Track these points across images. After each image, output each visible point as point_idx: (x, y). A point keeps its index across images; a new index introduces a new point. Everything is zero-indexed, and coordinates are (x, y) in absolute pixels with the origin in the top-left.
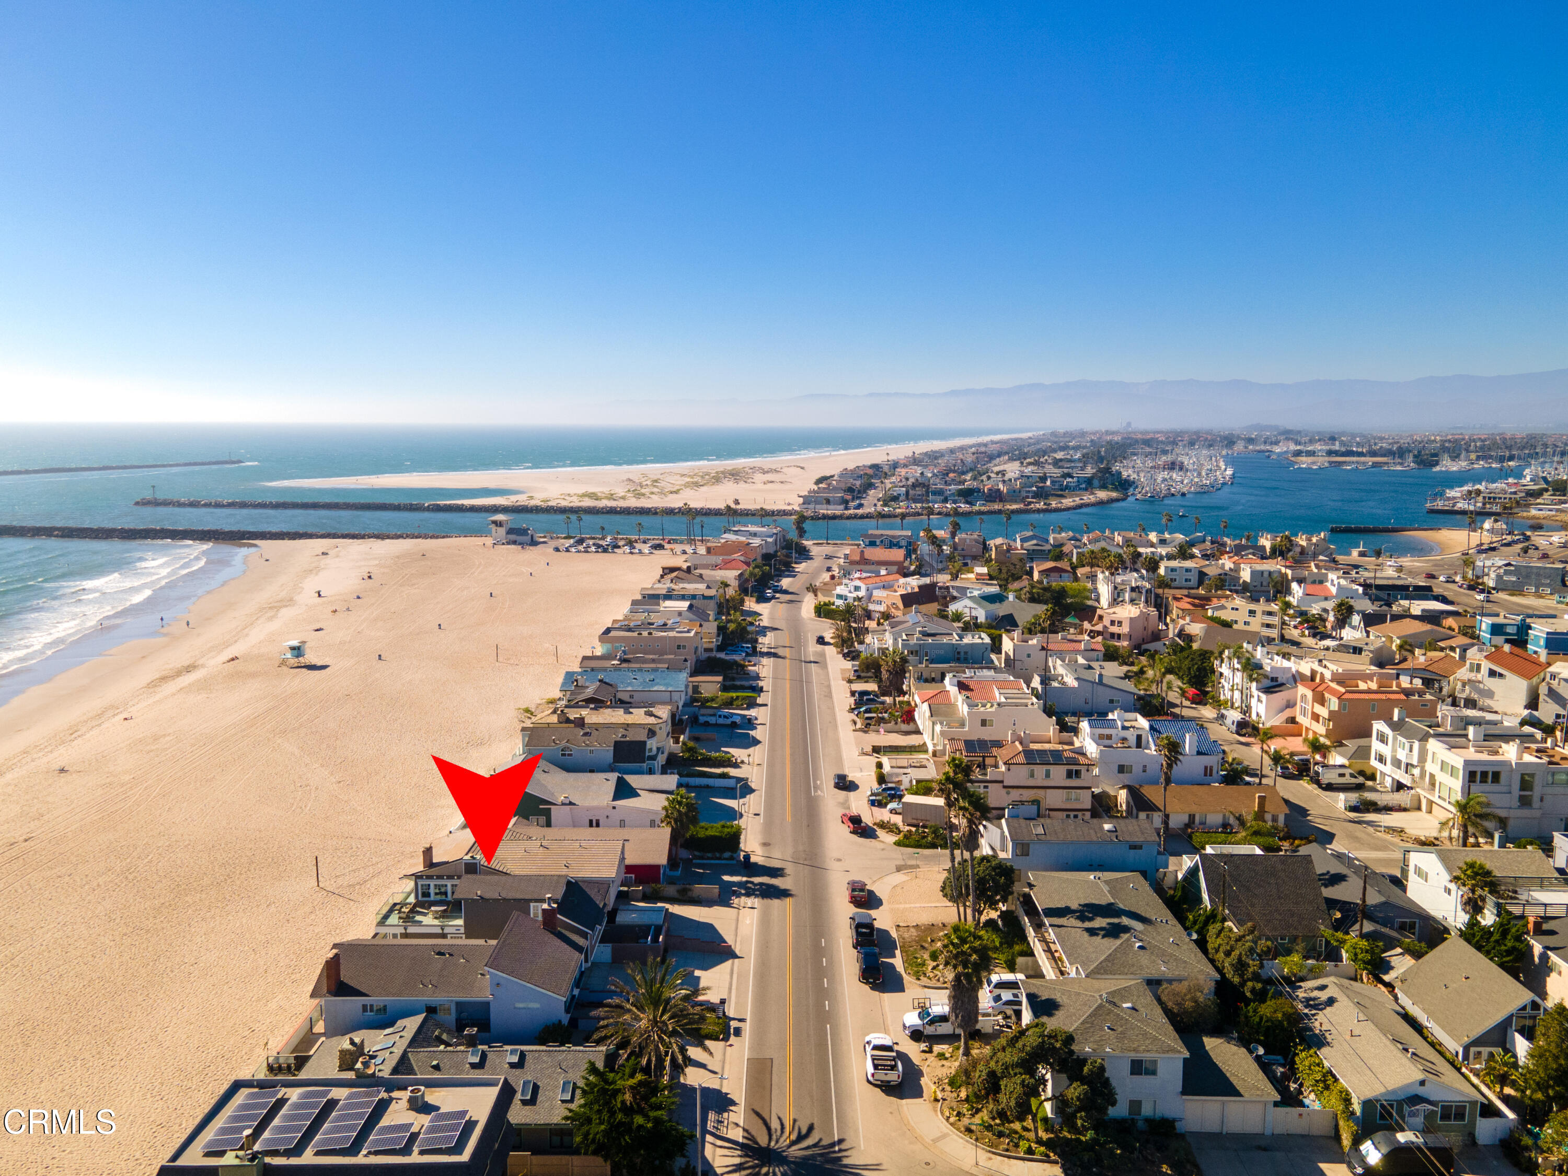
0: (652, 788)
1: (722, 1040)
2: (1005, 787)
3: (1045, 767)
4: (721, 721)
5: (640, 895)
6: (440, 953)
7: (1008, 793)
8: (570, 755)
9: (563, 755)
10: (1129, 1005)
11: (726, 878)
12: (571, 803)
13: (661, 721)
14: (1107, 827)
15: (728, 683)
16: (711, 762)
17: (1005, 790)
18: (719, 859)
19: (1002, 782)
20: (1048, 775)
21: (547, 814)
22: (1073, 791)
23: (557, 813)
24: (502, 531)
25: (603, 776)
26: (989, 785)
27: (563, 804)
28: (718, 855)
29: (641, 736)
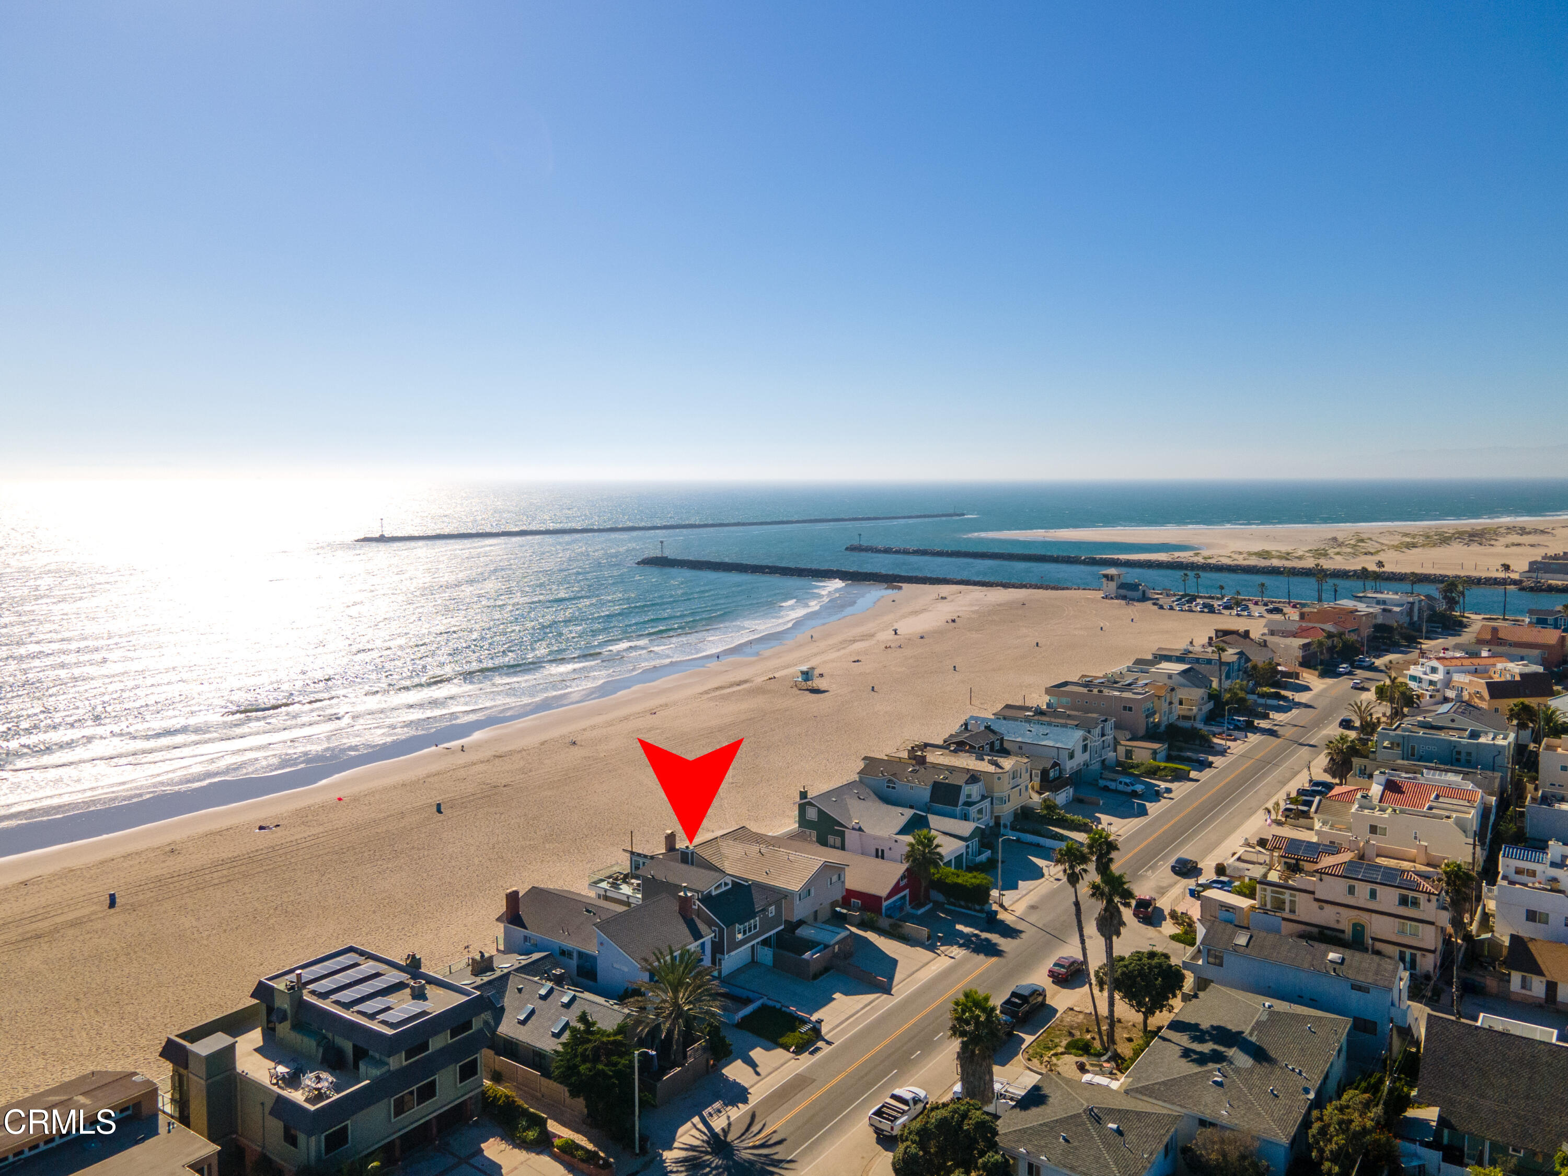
0: (947, 830)
1: (793, 1052)
2: (1316, 900)
3: (1370, 886)
4: (1121, 787)
5: (857, 921)
6: (587, 911)
7: (1321, 908)
8: (894, 788)
9: (888, 787)
10: (1114, 1126)
11: (959, 927)
12: (860, 829)
13: (1000, 771)
14: (1332, 956)
15: (1174, 753)
16: (1067, 824)
17: (1316, 904)
18: (970, 909)
19: (1313, 893)
20: (1373, 894)
21: (842, 835)
22: (1409, 923)
23: (851, 836)
24: (1112, 586)
25: (900, 810)
26: (1297, 893)
27: (853, 829)
28: (962, 903)
29: (961, 782)
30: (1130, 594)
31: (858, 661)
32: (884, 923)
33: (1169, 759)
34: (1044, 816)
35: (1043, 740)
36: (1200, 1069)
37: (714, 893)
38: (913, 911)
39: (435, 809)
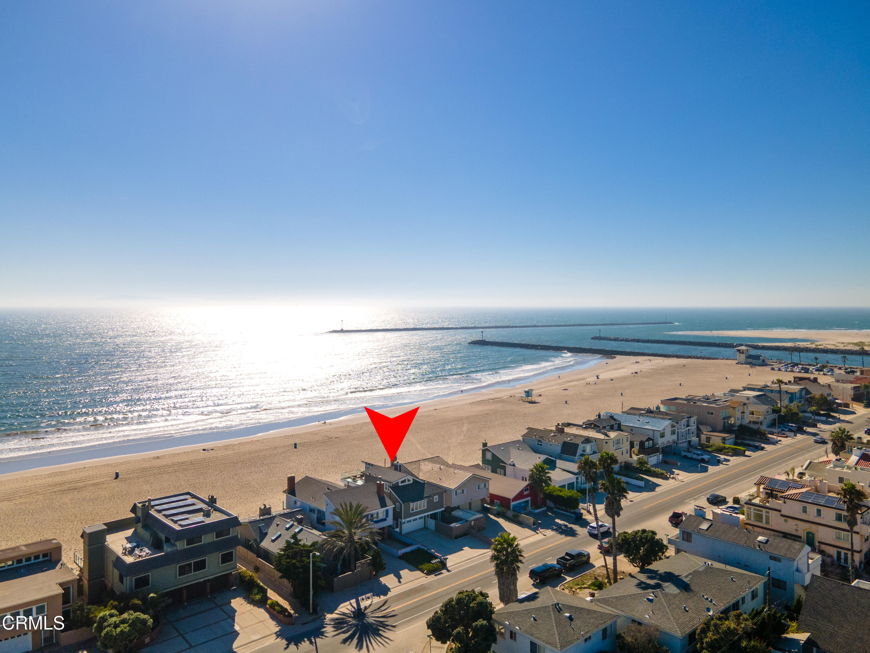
0: (567, 469)
1: (425, 573)
2: (782, 515)
3: (816, 507)
4: (694, 456)
5: (495, 512)
6: (328, 489)
7: (786, 521)
8: (541, 445)
9: (538, 444)
10: (567, 615)
11: (557, 521)
12: (514, 465)
13: (608, 438)
14: (760, 538)
15: (739, 441)
16: (651, 474)
17: (783, 519)
18: (568, 512)
19: (780, 511)
20: (819, 512)
21: (504, 468)
22: (843, 532)
23: (509, 469)
24: (743, 357)
25: (539, 455)
26: (770, 511)
27: (510, 465)
28: (564, 508)
29: (578, 441)
30: (754, 361)
31: (566, 389)
32: (510, 514)
33: (736, 444)
34: (638, 468)
35: (645, 425)
36: (642, 592)
37: (400, 484)
38: (532, 510)
39: (293, 446)
